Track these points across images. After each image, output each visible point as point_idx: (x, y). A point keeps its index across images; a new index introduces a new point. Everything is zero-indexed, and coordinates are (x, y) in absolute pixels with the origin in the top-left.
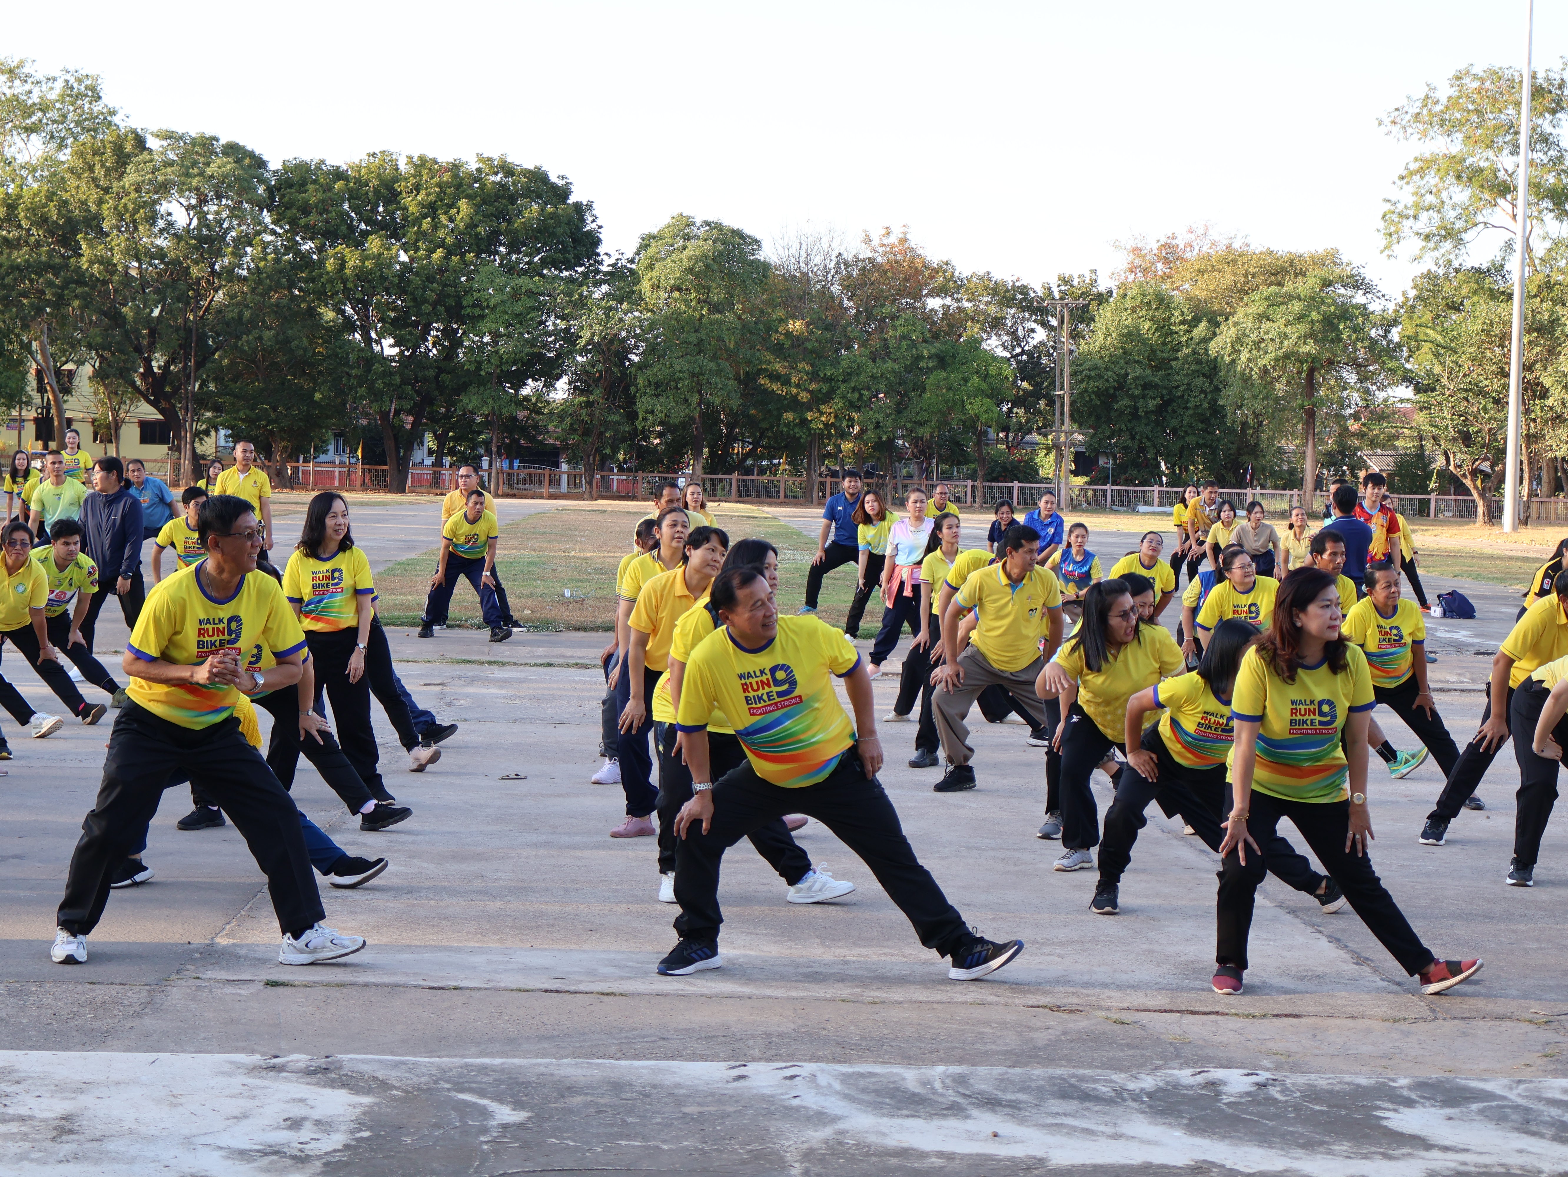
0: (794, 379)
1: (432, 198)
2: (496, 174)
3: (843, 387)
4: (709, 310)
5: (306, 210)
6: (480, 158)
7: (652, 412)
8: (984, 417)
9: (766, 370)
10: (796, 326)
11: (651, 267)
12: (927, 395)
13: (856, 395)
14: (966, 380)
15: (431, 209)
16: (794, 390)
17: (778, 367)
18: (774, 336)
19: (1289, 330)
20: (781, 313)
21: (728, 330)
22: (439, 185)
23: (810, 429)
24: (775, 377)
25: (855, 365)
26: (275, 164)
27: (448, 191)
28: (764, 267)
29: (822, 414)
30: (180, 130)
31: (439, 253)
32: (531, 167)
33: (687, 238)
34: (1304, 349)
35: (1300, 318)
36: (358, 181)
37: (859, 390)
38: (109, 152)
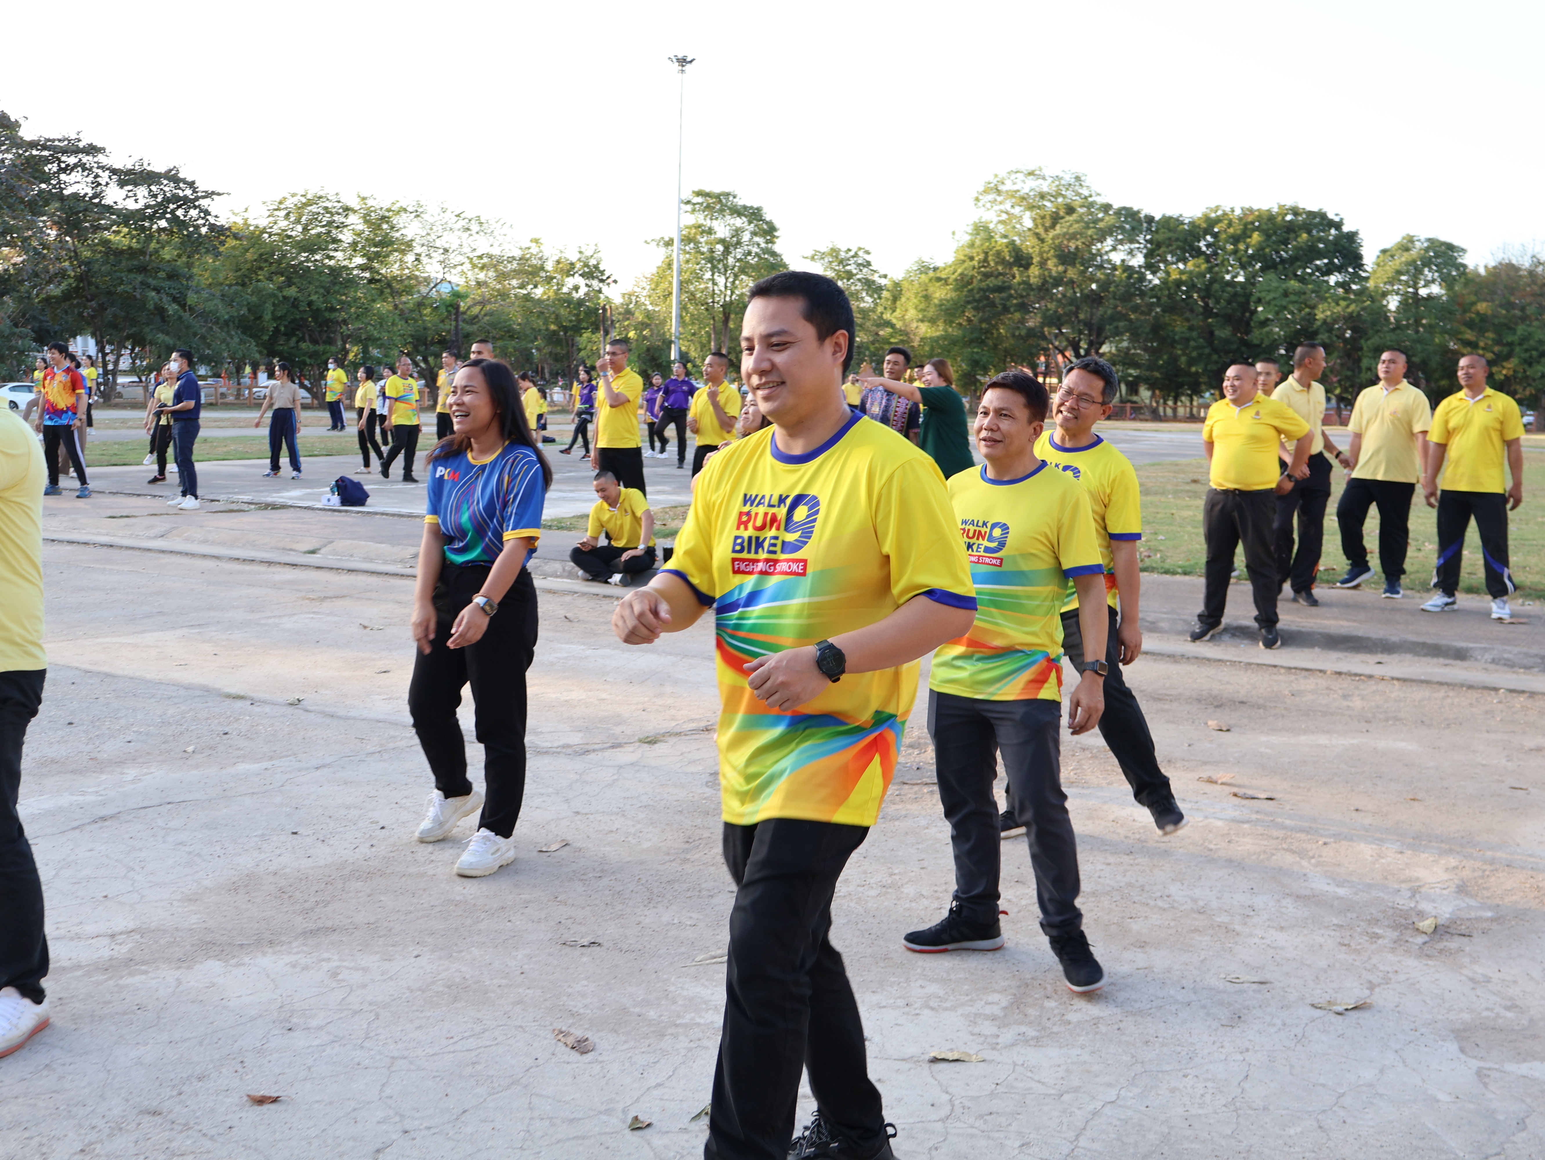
0: (1482, 344)
2: (1287, 215)
3: (1518, 349)
6: (1280, 206)
9: (1461, 338)
10: (1483, 307)
13: (1528, 354)
17: (1468, 336)
20: (1473, 298)
22: (1247, 223)
26: (1157, 218)
27: (1249, 226)
32: (1315, 209)
33: (1407, 249)
36: (1193, 225)
38: (1048, 217)
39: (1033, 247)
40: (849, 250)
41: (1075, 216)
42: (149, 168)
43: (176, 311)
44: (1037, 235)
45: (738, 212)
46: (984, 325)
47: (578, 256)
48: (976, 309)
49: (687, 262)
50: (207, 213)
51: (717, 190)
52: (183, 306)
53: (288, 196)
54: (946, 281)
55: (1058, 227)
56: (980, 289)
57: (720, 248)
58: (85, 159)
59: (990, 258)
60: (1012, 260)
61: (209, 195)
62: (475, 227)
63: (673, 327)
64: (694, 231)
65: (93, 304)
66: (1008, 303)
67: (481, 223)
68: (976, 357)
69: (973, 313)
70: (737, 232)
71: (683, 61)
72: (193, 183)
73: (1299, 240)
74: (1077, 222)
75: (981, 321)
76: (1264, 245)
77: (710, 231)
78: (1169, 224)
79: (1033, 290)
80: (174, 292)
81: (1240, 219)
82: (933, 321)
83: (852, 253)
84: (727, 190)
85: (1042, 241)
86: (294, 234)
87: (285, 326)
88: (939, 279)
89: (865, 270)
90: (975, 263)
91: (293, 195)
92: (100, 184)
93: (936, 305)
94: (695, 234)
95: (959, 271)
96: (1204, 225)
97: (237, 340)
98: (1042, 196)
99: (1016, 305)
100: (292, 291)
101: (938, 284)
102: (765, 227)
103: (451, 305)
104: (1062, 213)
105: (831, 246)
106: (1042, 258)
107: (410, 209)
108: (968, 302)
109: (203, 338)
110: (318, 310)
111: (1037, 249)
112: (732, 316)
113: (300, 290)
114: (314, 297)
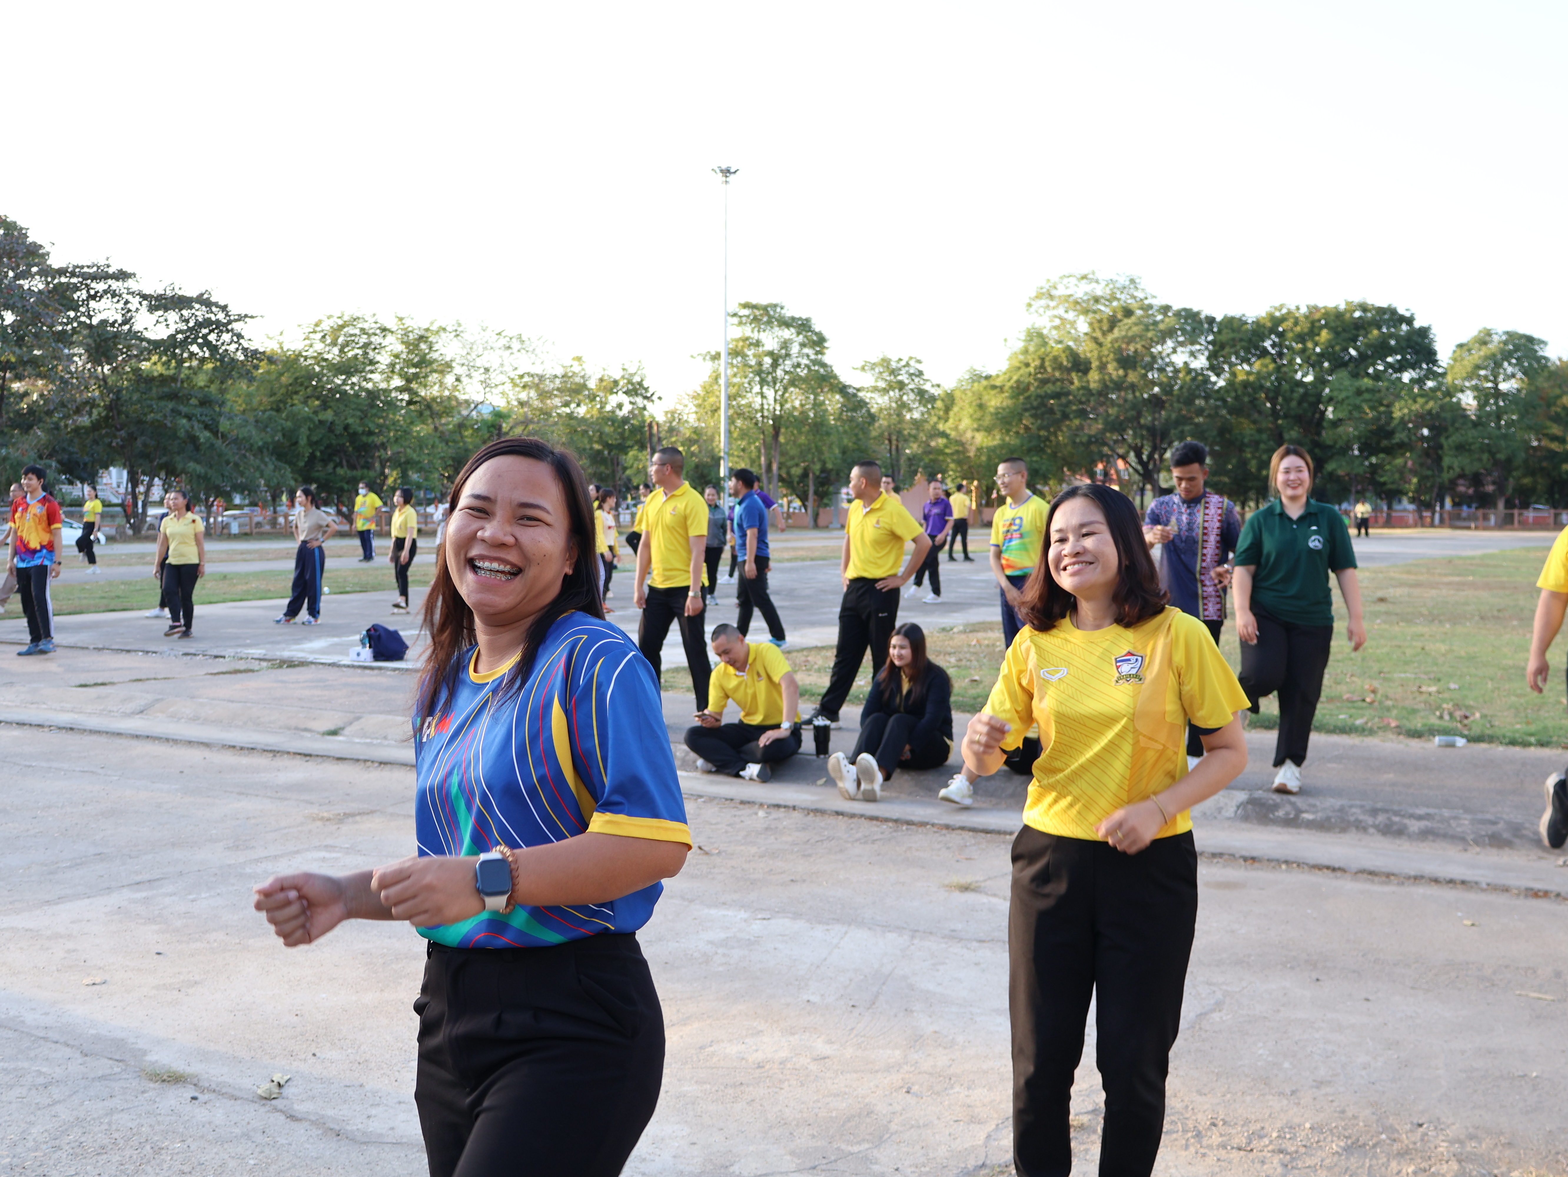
1: (1306, 331)
2: (1354, 311)
5: (1222, 346)
6: (1347, 303)
7: (1452, 467)
9: (1546, 434)
15: (1303, 339)
17: (1558, 430)
18: (1552, 409)
20: (1557, 391)
22: (1313, 321)
24: (1552, 439)
26: (1219, 318)
27: (1317, 324)
30: (1156, 303)
32: (1385, 305)
33: (1485, 343)
38: (1105, 321)
39: (1091, 351)
40: (900, 360)
41: (1133, 319)
42: (180, 293)
43: (208, 439)
44: (1096, 340)
45: (786, 323)
46: (1043, 433)
47: (621, 373)
48: (1034, 416)
49: (735, 375)
50: (240, 336)
51: (764, 302)
52: (215, 433)
53: (325, 318)
54: (1001, 389)
55: (1116, 330)
56: (1038, 396)
57: (768, 361)
58: (115, 285)
59: (1047, 364)
60: (1070, 365)
61: (241, 318)
62: (516, 345)
63: (721, 442)
64: (741, 344)
65: (123, 433)
66: (1068, 410)
67: (522, 342)
68: (1036, 466)
69: (1032, 420)
70: (785, 345)
71: (726, 172)
72: (226, 306)
73: (1370, 336)
74: (1136, 324)
75: (1040, 428)
76: (1333, 343)
77: (758, 344)
78: (1232, 324)
79: (1092, 395)
80: (207, 419)
81: (1306, 317)
82: (988, 430)
83: (903, 363)
84: (774, 302)
85: (1100, 345)
86: (329, 357)
87: (321, 452)
88: (994, 387)
89: (916, 380)
90: (1031, 369)
91: (329, 317)
92: (129, 311)
93: (992, 414)
94: (743, 347)
95: (1015, 378)
96: (1269, 324)
97: (271, 467)
98: (1097, 300)
99: (1075, 411)
100: (328, 415)
101: (993, 392)
102: (815, 338)
103: (493, 426)
104: (1119, 316)
105: (881, 356)
106: (1101, 362)
107: (449, 329)
108: (1026, 410)
109: (237, 465)
110: (355, 434)
111: (1096, 353)
112: (783, 430)
113: (336, 414)
114: (350, 421)
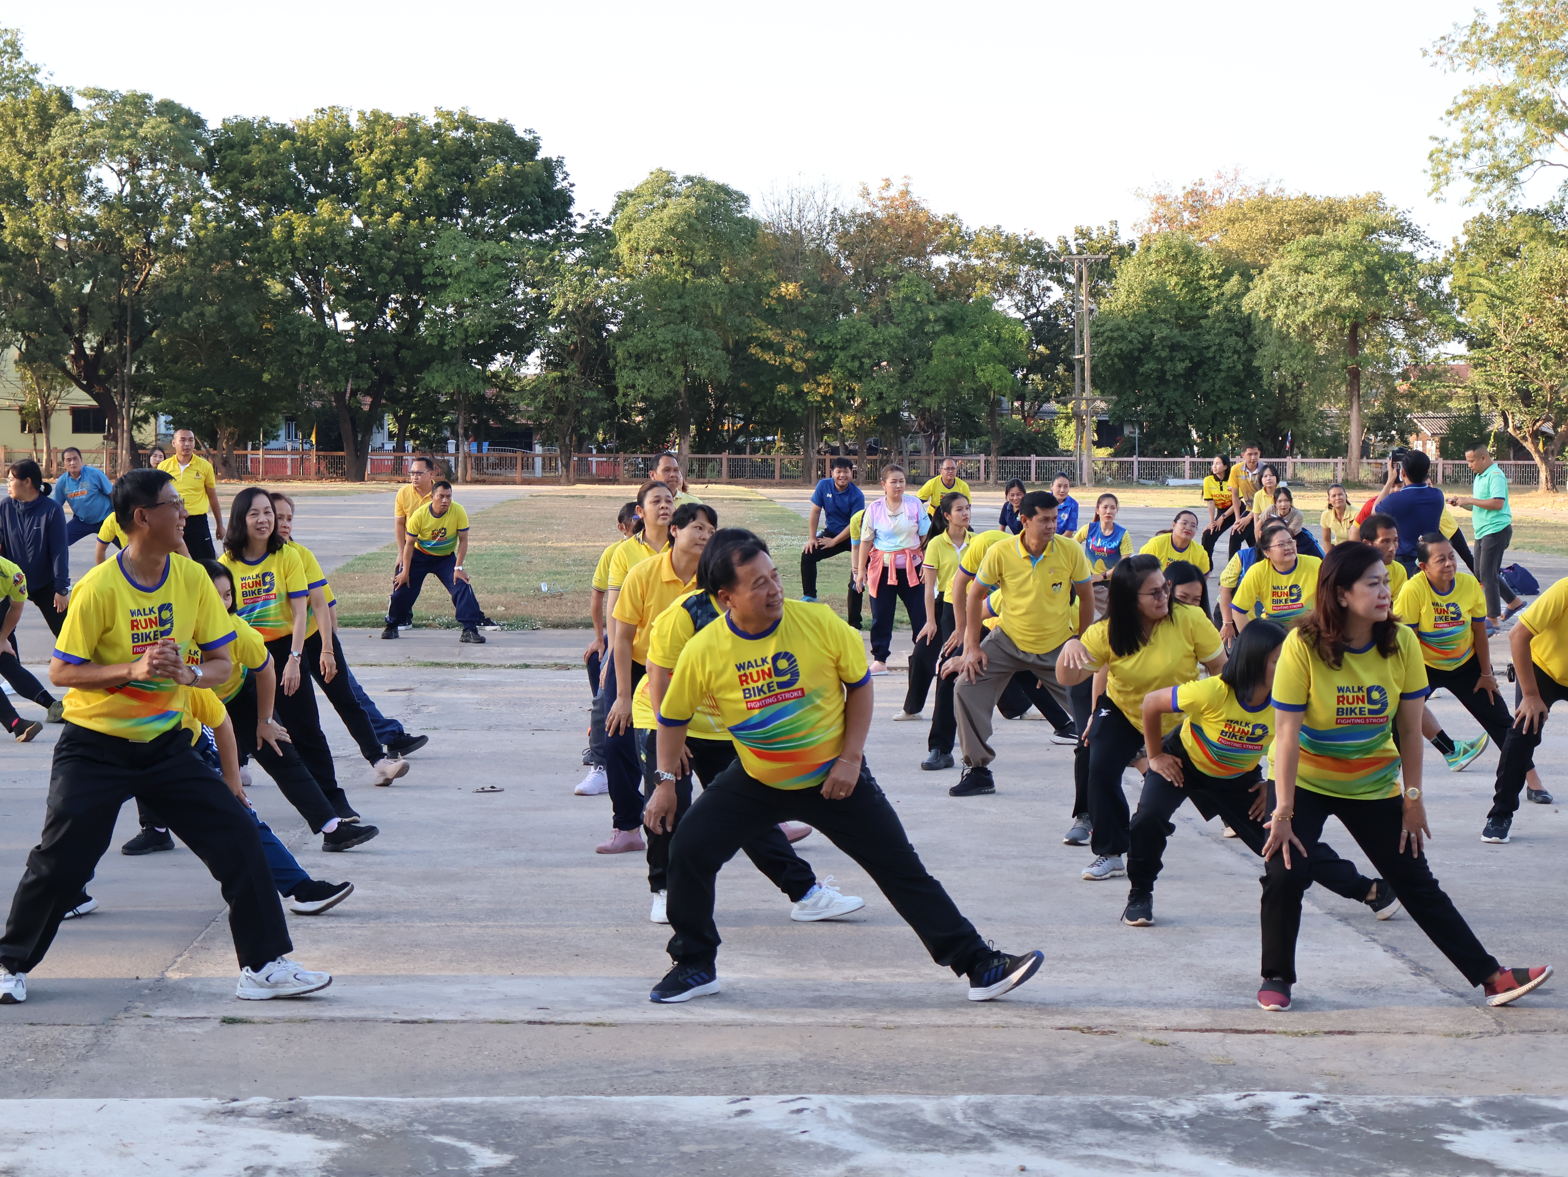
0: (789, 348)
1: (387, 157)
2: (457, 129)
3: (841, 355)
4: (693, 273)
5: (249, 173)
6: (439, 113)
7: (633, 387)
8: (997, 385)
9: (757, 338)
10: (789, 289)
11: (628, 228)
12: (934, 362)
13: (857, 364)
14: (976, 345)
15: (386, 169)
16: (788, 360)
17: (771, 334)
18: (765, 300)
19: (1329, 282)
20: (772, 275)
21: (715, 295)
22: (395, 142)
23: (806, 402)
24: (766, 345)
25: (854, 331)
26: (214, 123)
27: (405, 148)
28: (753, 226)
29: (819, 385)
30: (110, 88)
31: (396, 217)
32: (495, 121)
33: (668, 195)
34: (1346, 303)
35: (1341, 269)
36: (305, 139)
37: (860, 359)
38: (31, 114)
